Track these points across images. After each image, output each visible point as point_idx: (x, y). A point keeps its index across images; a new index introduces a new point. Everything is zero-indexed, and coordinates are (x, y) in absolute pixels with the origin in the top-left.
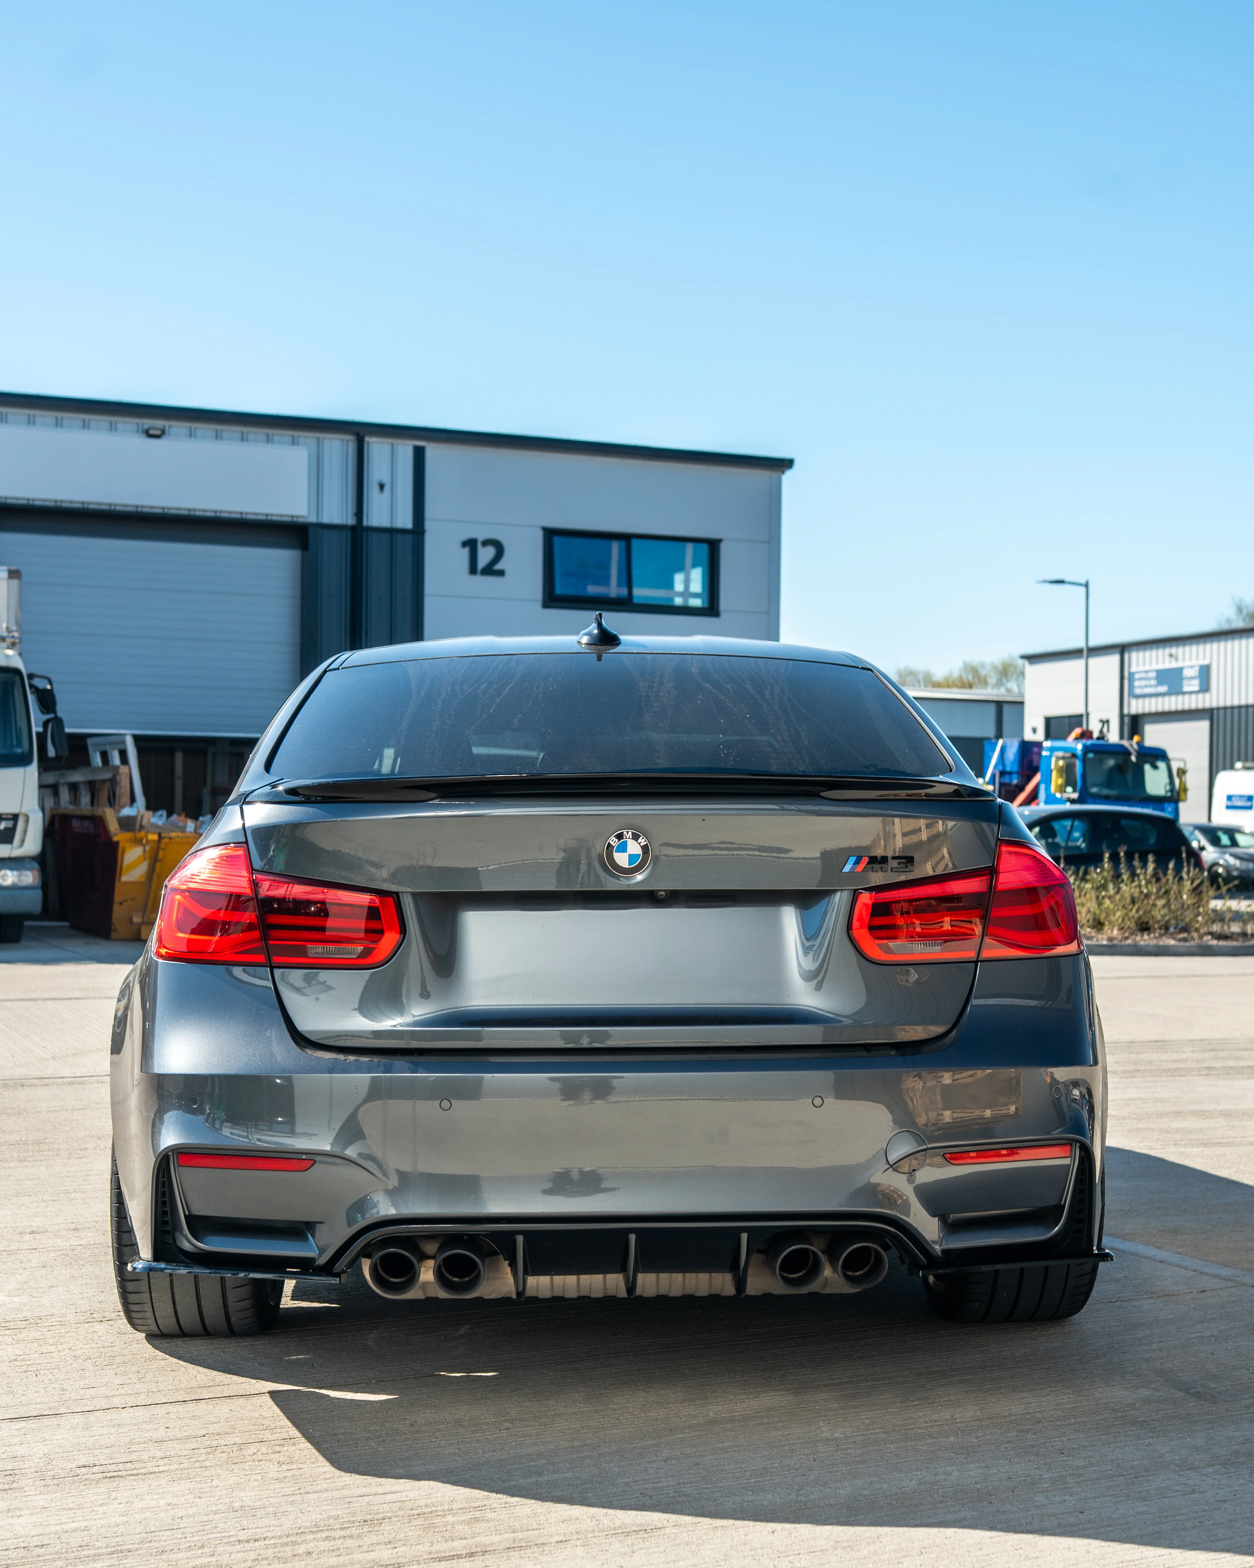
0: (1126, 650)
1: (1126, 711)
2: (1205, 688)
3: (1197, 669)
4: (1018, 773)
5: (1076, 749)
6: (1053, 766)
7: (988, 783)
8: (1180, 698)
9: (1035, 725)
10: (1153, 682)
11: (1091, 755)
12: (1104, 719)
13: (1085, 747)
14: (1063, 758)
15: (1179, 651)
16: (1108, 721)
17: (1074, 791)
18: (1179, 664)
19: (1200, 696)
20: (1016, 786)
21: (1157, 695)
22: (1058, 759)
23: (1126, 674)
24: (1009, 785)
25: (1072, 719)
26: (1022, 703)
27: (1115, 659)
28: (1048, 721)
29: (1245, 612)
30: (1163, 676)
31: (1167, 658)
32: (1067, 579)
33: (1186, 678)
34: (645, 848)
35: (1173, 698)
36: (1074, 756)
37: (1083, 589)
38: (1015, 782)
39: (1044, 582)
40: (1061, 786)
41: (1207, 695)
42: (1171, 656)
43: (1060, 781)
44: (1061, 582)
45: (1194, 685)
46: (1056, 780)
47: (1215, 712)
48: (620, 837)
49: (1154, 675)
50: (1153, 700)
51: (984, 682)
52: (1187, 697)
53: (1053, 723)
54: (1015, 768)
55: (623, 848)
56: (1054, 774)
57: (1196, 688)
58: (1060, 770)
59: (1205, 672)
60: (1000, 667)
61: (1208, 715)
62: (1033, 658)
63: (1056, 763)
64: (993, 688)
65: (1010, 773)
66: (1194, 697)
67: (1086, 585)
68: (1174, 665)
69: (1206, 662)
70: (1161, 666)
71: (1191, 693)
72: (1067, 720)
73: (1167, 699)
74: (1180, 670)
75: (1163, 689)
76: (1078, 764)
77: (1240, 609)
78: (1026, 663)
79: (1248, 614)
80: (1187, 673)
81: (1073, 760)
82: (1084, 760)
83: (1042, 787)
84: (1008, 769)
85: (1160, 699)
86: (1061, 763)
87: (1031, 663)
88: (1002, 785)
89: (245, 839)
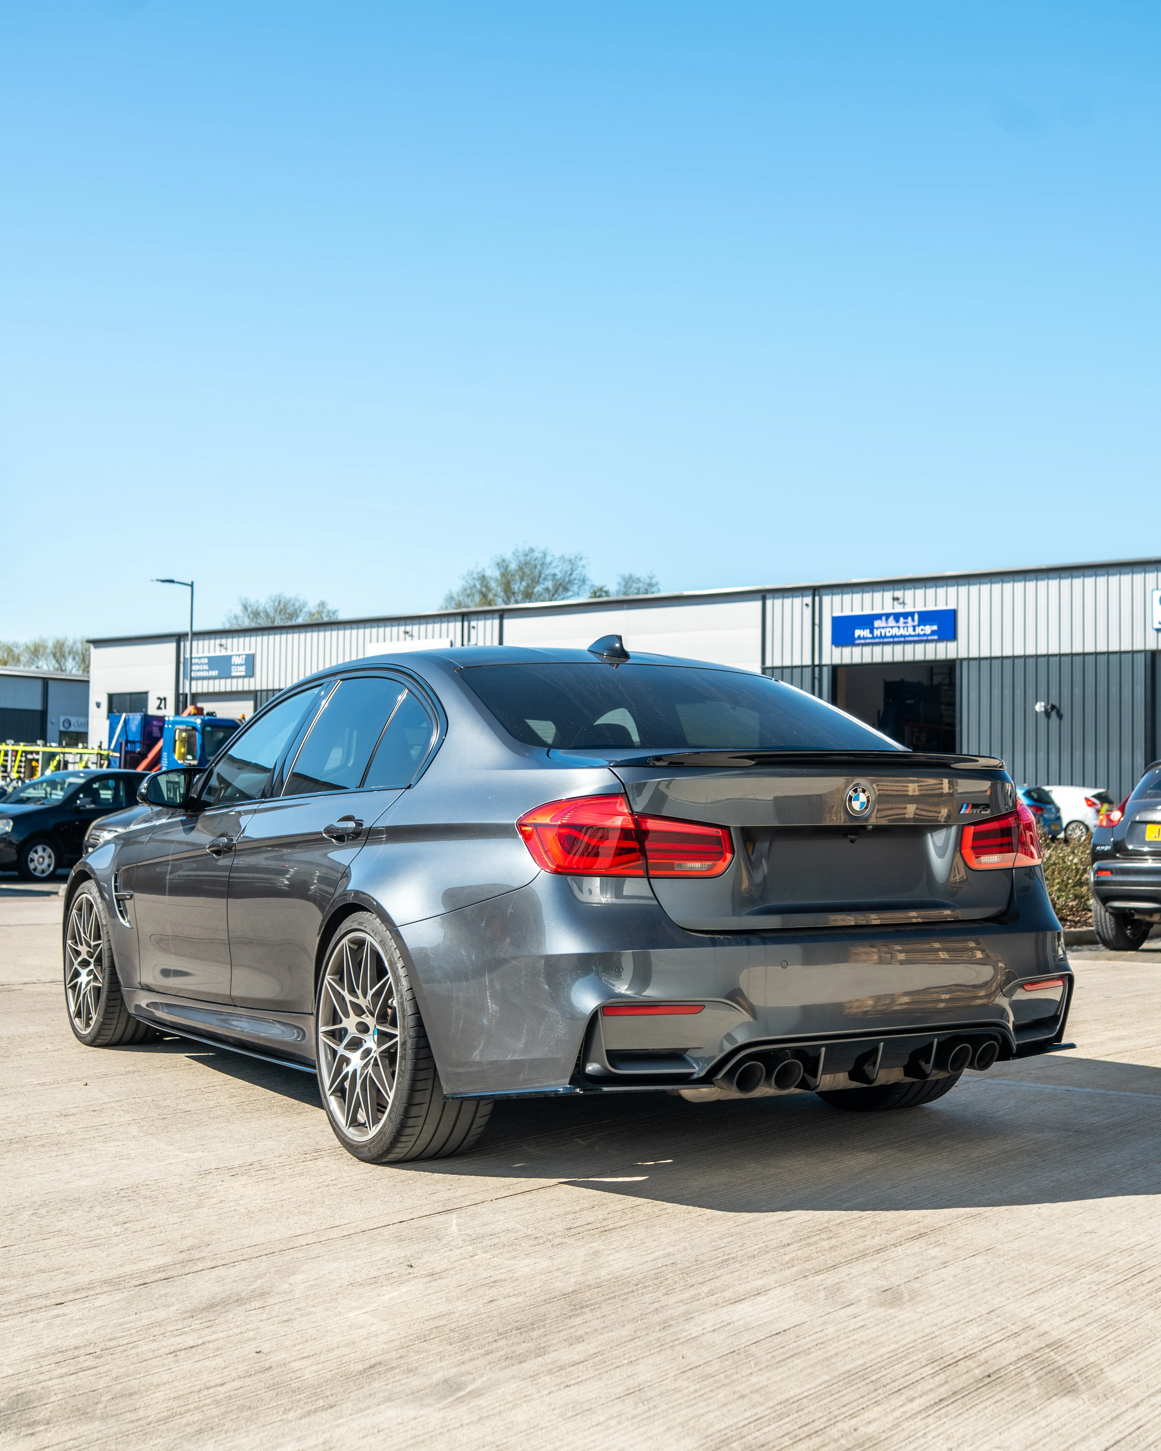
0: (182, 639)
1: (181, 691)
2: (250, 673)
3: (244, 657)
4: (140, 742)
5: (196, 723)
6: (177, 738)
7: (114, 751)
8: (229, 681)
9: (99, 700)
10: (206, 667)
11: (208, 729)
12: (162, 697)
13: (203, 721)
14: (186, 730)
15: (228, 642)
16: (165, 699)
17: (194, 758)
18: (229, 653)
19: (246, 680)
20: (139, 753)
21: (209, 678)
22: (181, 731)
23: (182, 660)
24: (134, 752)
25: (133, 696)
26: (88, 682)
27: (172, 646)
28: (111, 697)
29: (249, 611)
30: (214, 662)
31: (218, 647)
32: (176, 580)
33: (235, 665)
34: (868, 798)
35: (223, 681)
36: (194, 729)
37: (189, 588)
38: (138, 750)
39: (157, 580)
40: (183, 754)
41: (252, 680)
42: (221, 645)
43: (183, 750)
44: (172, 581)
45: (241, 671)
46: (180, 749)
47: (259, 693)
48: (856, 791)
49: (206, 661)
50: (205, 682)
51: (17, 660)
52: (234, 681)
53: (115, 699)
54: (138, 738)
55: (857, 799)
56: (178, 743)
57: (243, 674)
58: (183, 741)
59: (250, 661)
60: (32, 648)
61: (252, 696)
62: (98, 643)
63: (180, 735)
64: (24, 666)
65: (133, 742)
66: (240, 680)
67: (192, 585)
68: (224, 653)
69: (252, 652)
70: (212, 654)
71: (238, 677)
72: (128, 697)
73: (217, 681)
74: (230, 657)
75: (214, 673)
76: (198, 735)
77: (245, 608)
78: (92, 647)
79: (252, 612)
80: (235, 660)
81: (194, 732)
82: (203, 733)
83: (165, 754)
84: (131, 739)
85: (211, 682)
86: (184, 735)
87: (95, 647)
88: (127, 752)
89: (623, 791)
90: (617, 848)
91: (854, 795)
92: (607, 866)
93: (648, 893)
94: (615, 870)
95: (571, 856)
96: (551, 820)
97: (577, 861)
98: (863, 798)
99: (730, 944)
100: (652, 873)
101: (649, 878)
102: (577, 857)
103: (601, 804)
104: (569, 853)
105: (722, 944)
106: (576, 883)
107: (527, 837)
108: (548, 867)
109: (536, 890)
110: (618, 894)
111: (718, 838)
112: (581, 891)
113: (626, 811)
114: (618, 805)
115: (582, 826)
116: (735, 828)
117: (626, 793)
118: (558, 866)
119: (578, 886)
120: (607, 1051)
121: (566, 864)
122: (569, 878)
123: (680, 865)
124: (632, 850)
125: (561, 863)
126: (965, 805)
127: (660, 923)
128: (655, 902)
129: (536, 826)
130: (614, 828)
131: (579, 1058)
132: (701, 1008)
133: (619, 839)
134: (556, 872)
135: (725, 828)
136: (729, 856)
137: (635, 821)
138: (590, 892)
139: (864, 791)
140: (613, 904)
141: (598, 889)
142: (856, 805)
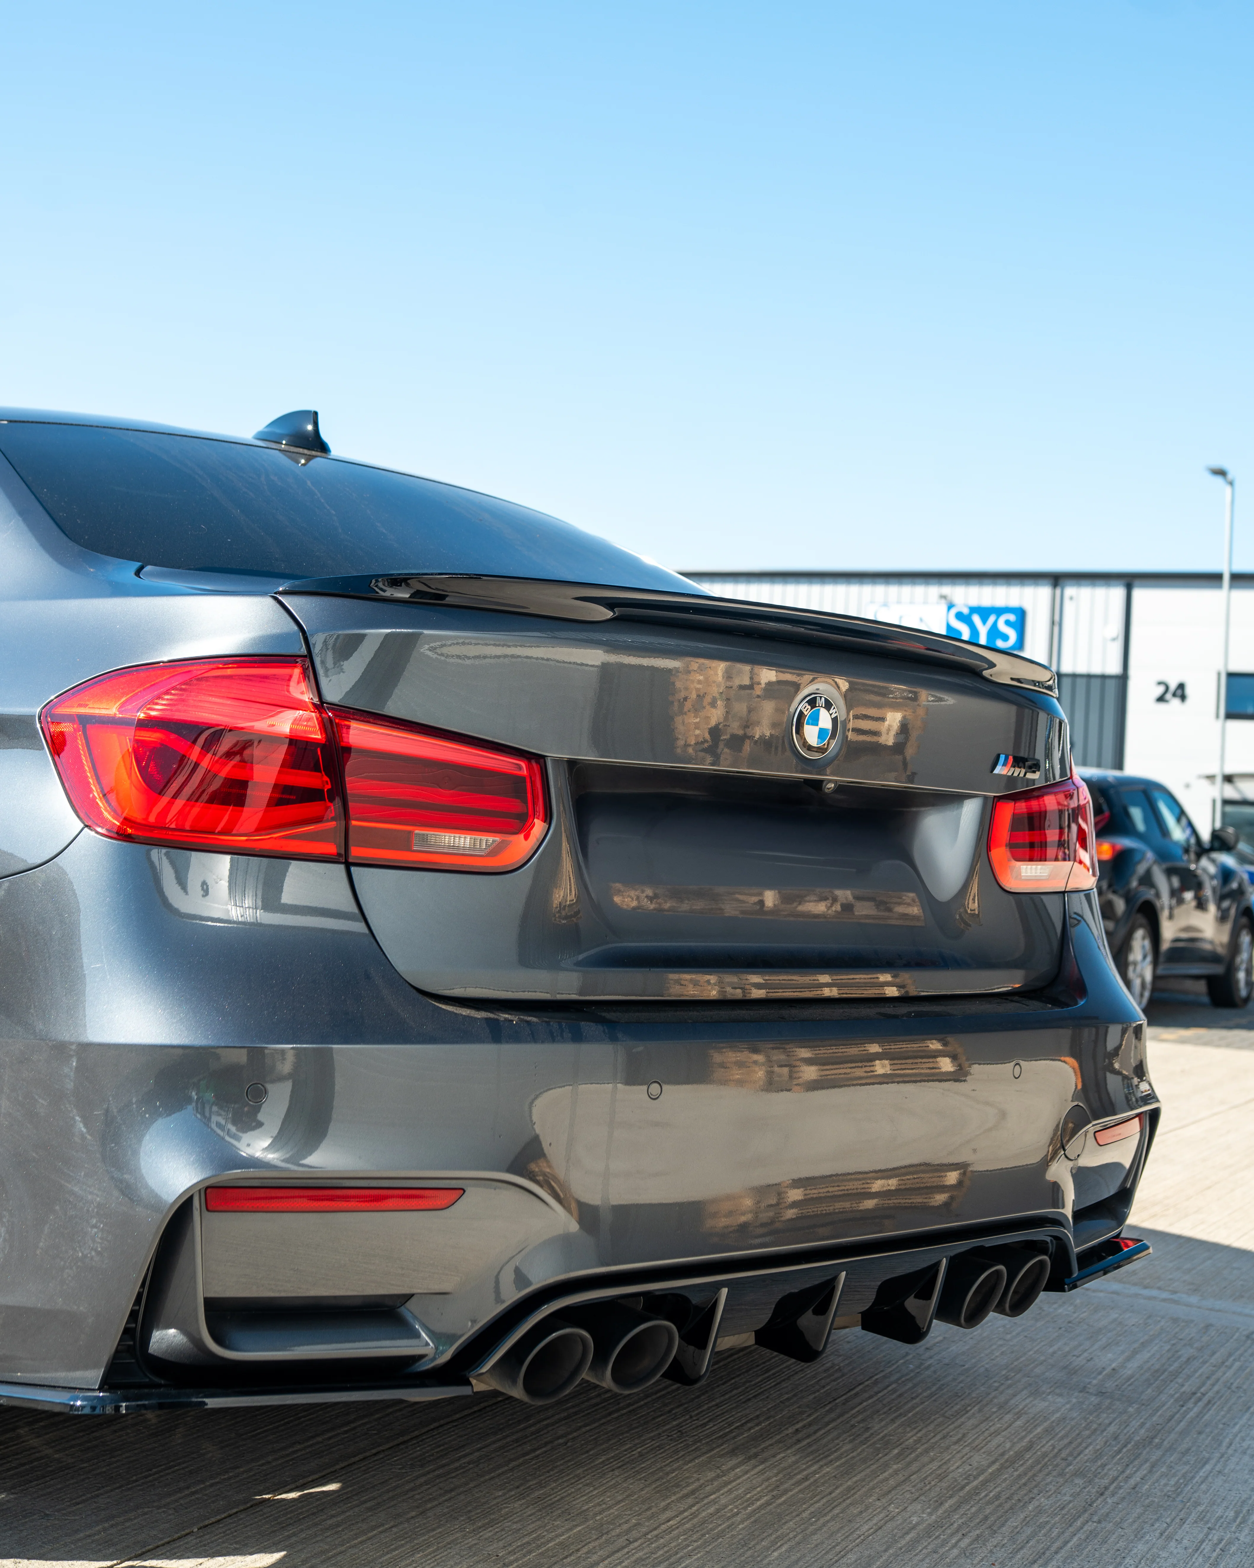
34: (835, 721)
48: (812, 703)
55: (815, 721)
89: (304, 651)
90: (276, 786)
91: (807, 711)
92: (253, 829)
93: (343, 901)
94: (272, 840)
95: (165, 799)
96: (120, 710)
97: (180, 812)
98: (825, 720)
99: (534, 1037)
100: (356, 852)
101: (348, 865)
102: (180, 802)
103: (248, 678)
104: (161, 793)
105: (515, 1037)
106: (173, 863)
107: (57, 745)
108: (103, 822)
109: (71, 875)
110: (271, 901)
111: (517, 781)
112: (182, 883)
113: (306, 698)
114: (293, 683)
115: (197, 728)
116: (557, 761)
117: (310, 655)
118: (127, 821)
119: (177, 873)
120: (206, 1300)
121: (152, 819)
122: (158, 855)
123: (424, 839)
124: (311, 795)
125: (138, 816)
126: (1002, 757)
127: (368, 977)
128: (360, 927)
129: (83, 721)
130: (273, 738)
131: (133, 1315)
132: (455, 1194)
133: (282, 766)
134: (121, 835)
135: (536, 759)
136: (539, 826)
137: (324, 725)
138: (205, 890)
139: (828, 705)
140: (256, 925)
141: (224, 884)
142: (811, 734)
